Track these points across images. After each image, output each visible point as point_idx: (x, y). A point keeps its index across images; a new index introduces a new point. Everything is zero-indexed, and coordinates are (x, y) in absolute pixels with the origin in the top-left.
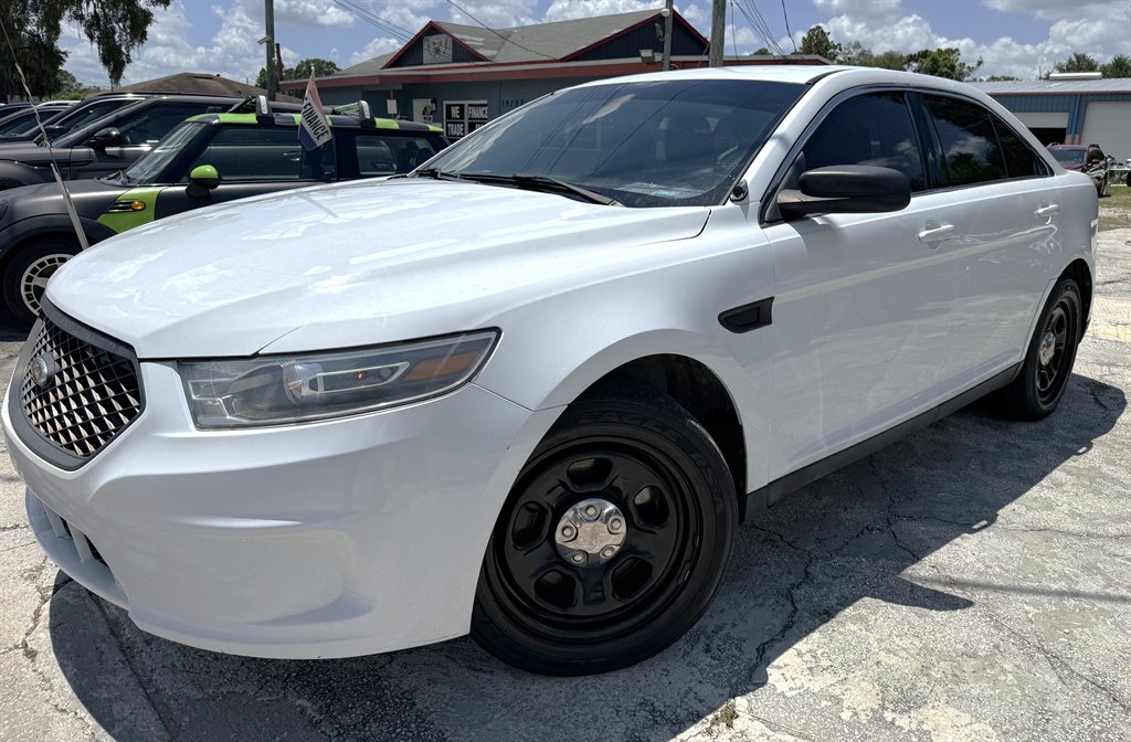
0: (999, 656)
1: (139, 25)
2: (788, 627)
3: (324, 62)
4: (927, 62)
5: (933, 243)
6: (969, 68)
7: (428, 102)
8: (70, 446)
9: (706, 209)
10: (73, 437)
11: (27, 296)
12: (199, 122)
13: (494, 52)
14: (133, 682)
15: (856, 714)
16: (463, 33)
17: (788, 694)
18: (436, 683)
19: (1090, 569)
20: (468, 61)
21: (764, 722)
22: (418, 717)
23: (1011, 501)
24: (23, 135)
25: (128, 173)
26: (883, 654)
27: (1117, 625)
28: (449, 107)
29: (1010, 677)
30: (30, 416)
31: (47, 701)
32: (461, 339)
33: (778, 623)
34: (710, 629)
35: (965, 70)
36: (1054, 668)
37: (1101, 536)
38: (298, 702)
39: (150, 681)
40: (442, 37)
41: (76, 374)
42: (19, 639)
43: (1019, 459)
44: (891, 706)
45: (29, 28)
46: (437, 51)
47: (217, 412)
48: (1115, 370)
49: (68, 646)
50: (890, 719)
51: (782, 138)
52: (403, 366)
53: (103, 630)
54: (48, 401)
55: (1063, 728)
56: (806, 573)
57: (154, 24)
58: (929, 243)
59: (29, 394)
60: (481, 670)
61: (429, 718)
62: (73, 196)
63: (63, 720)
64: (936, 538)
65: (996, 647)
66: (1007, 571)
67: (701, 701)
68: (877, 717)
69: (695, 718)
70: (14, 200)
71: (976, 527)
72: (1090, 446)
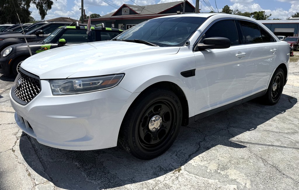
0: (250, 159)
1: (50, 5)
2: (197, 151)
3: (97, 14)
4: (256, 15)
5: (240, 58)
6: (267, 16)
7: (122, 25)
8: (24, 100)
9: (179, 47)
10: (25, 98)
11: (18, 70)
12: (62, 28)
13: (140, 12)
14: (37, 158)
15: (211, 170)
16: (132, 7)
17: (195, 166)
18: (109, 160)
19: (278, 140)
20: (133, 14)
21: (188, 171)
22: (103, 167)
23: (261, 124)
24: (19, 32)
25: (44, 41)
26: (220, 157)
27: (282, 153)
28: (128, 26)
29: (251, 163)
30: (16, 94)
31: (17, 161)
32: (115, 76)
33: (195, 150)
34: (177, 151)
35: (267, 17)
36: (263, 162)
37: (283, 133)
38: (75, 163)
39: (41, 158)
40: (127, 8)
41: (26, 84)
42: (11, 148)
43: (265, 114)
44: (220, 169)
45: (22, 6)
46: (126, 12)
47: (58, 91)
48: (296, 94)
49: (22, 150)
50: (219, 172)
51: (200, 31)
52: (101, 82)
53: (31, 146)
54: (20, 90)
55: (262, 175)
56: (204, 139)
57: (53, 5)
58: (239, 57)
59: (16, 89)
60: (120, 158)
61: (106, 168)
62: (30, 46)
63: (20, 165)
64: (239, 132)
65: (250, 157)
66: (256, 140)
67: (173, 166)
68: (216, 172)
69: (171, 170)
70: (16, 47)
71: (251, 130)
72: (285, 111)
